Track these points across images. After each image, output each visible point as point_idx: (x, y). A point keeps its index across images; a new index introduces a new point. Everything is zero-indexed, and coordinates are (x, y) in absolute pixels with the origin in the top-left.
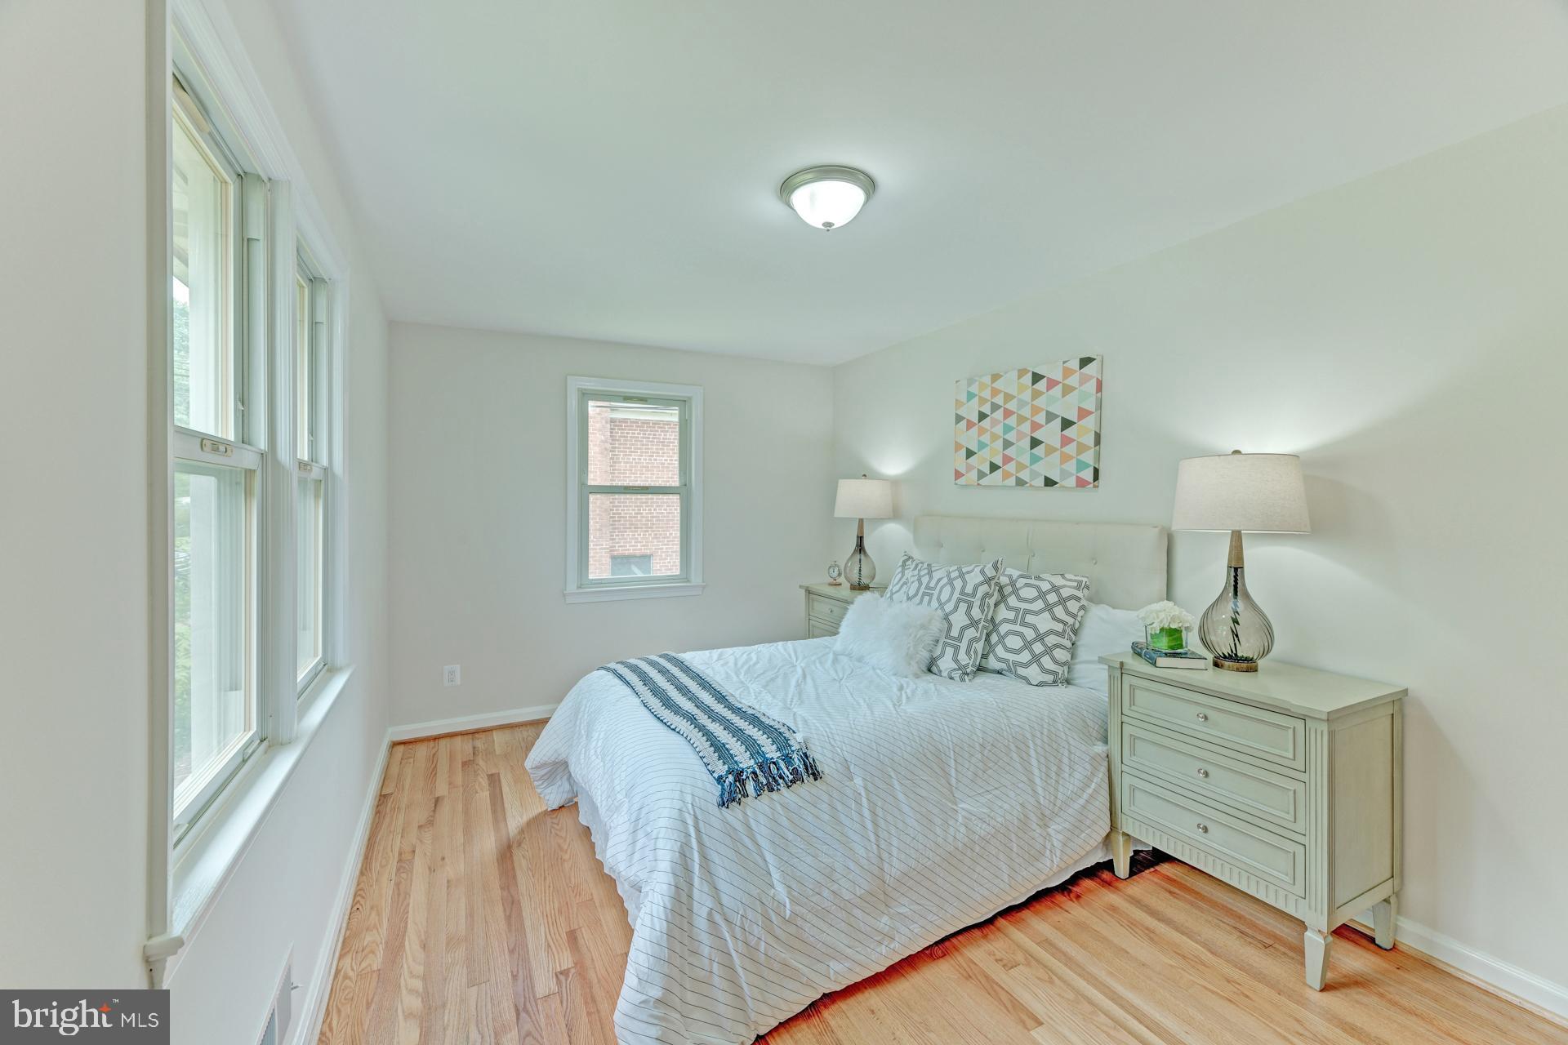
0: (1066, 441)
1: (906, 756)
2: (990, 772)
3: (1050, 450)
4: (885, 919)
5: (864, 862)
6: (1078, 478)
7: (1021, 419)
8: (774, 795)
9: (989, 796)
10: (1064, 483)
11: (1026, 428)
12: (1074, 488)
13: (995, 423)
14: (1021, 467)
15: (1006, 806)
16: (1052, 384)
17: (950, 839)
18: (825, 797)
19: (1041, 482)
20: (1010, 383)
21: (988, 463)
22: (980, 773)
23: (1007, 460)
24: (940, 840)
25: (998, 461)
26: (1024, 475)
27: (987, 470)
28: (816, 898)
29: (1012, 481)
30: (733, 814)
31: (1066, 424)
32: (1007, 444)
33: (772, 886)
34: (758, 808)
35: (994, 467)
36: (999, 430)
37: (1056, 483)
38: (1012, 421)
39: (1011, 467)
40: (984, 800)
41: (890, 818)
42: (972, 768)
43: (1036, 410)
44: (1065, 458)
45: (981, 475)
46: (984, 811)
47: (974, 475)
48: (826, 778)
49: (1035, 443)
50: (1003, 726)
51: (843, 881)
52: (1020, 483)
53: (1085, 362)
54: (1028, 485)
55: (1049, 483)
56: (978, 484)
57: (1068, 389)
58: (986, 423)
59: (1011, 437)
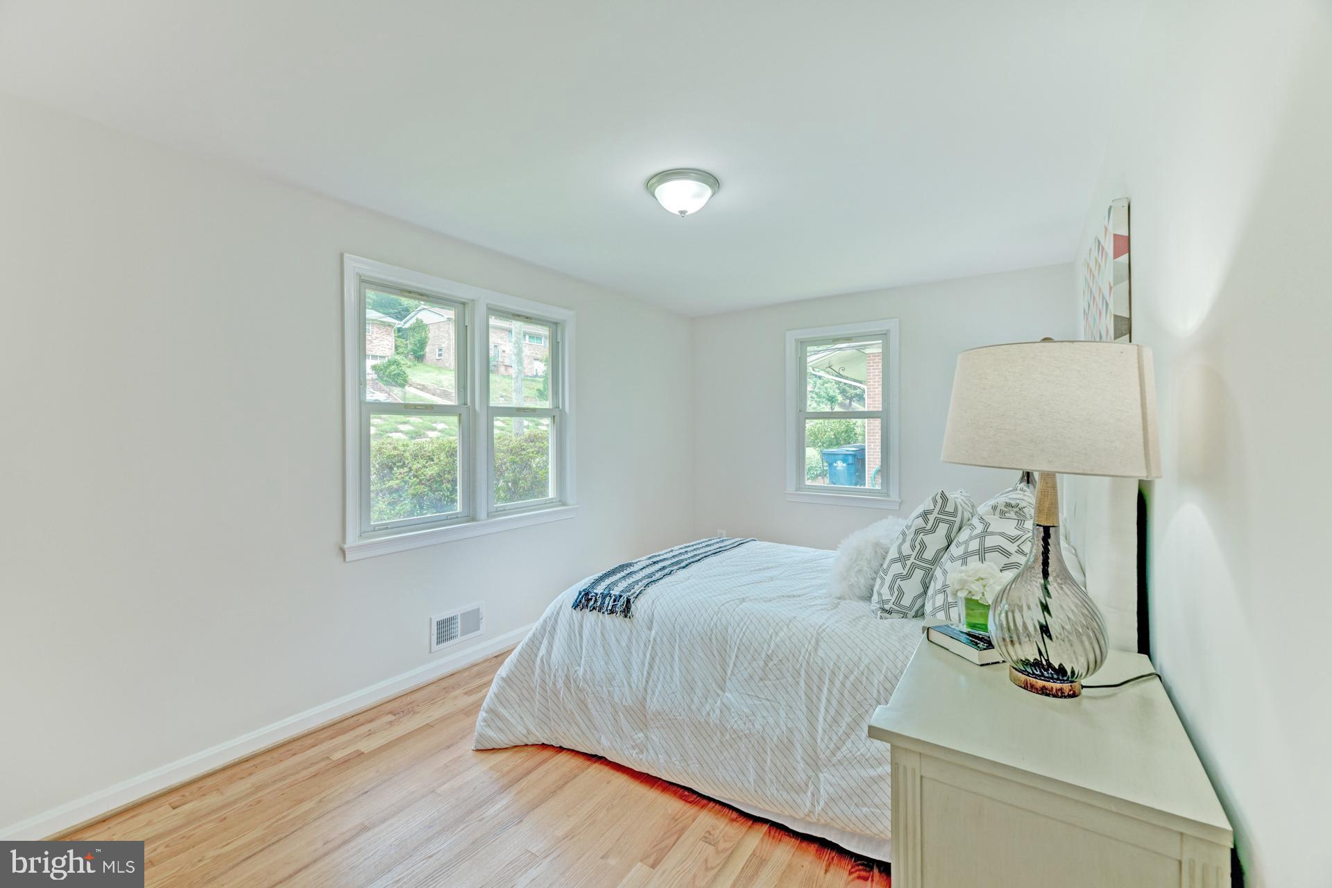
1: (694, 632)
2: (768, 683)
4: (641, 735)
5: (634, 686)
8: (600, 614)
9: (757, 702)
15: (771, 721)
17: (704, 713)
18: (628, 632)
22: (757, 678)
24: (693, 707)
28: (598, 688)
30: (577, 614)
33: (579, 665)
34: (590, 617)
40: (749, 702)
41: (662, 669)
42: (750, 670)
46: (745, 710)
48: (634, 620)
50: (803, 651)
51: (617, 689)
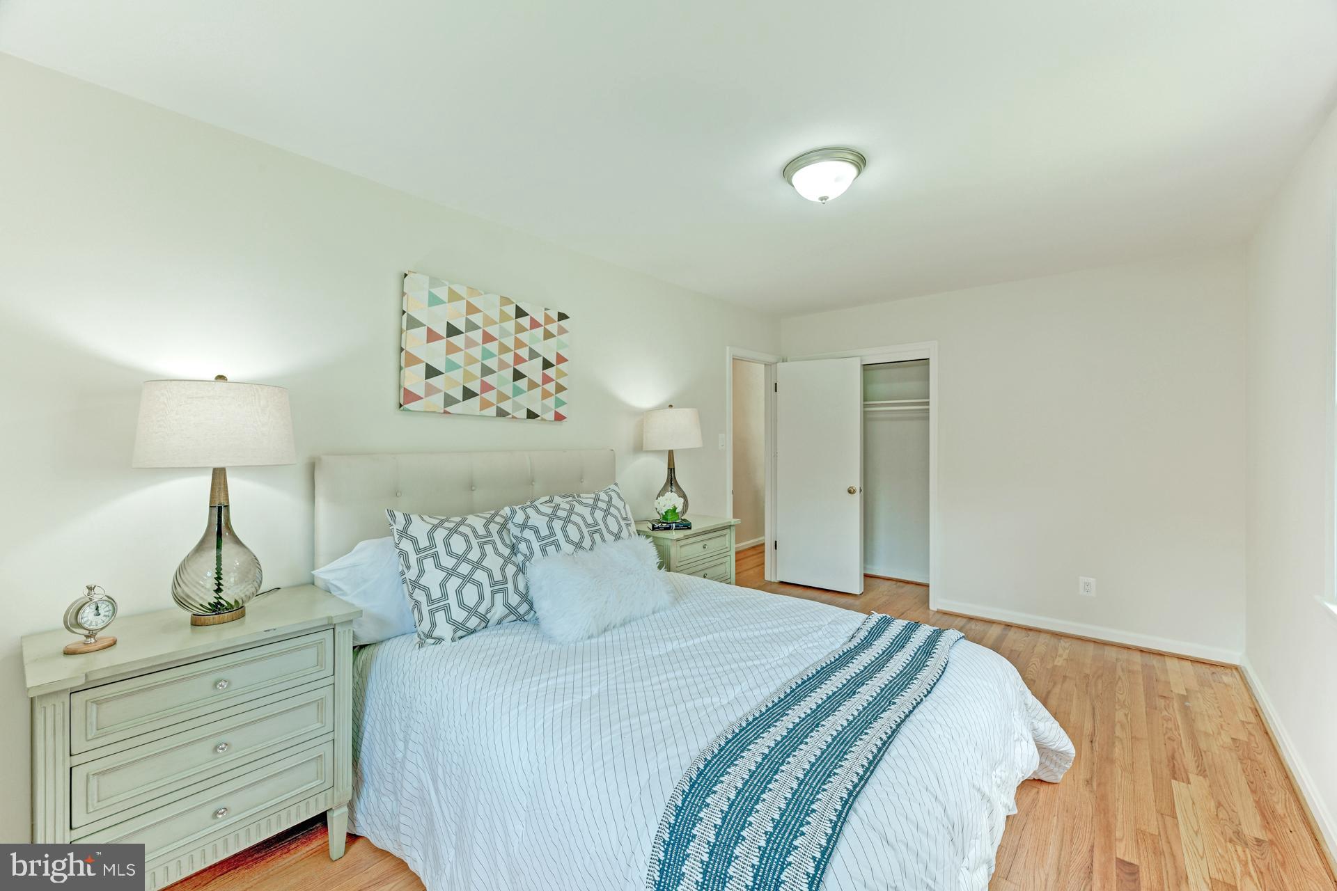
0: (547, 379)
3: (532, 385)
6: (556, 413)
7: (504, 349)
10: (545, 416)
11: (509, 358)
12: (552, 421)
13: (470, 343)
14: (502, 397)
16: (535, 324)
19: (525, 415)
20: (490, 306)
21: (462, 386)
23: (486, 387)
25: (475, 386)
26: (506, 406)
27: (458, 394)
29: (492, 411)
31: (547, 364)
32: (486, 371)
35: (468, 394)
36: (476, 352)
37: (538, 416)
38: (493, 347)
39: (491, 396)
43: (518, 344)
44: (546, 395)
45: (449, 401)
47: (437, 401)
49: (518, 376)
52: (501, 413)
53: (562, 317)
54: (510, 416)
55: (531, 415)
56: (446, 412)
57: (548, 335)
58: (457, 340)
59: (492, 363)
